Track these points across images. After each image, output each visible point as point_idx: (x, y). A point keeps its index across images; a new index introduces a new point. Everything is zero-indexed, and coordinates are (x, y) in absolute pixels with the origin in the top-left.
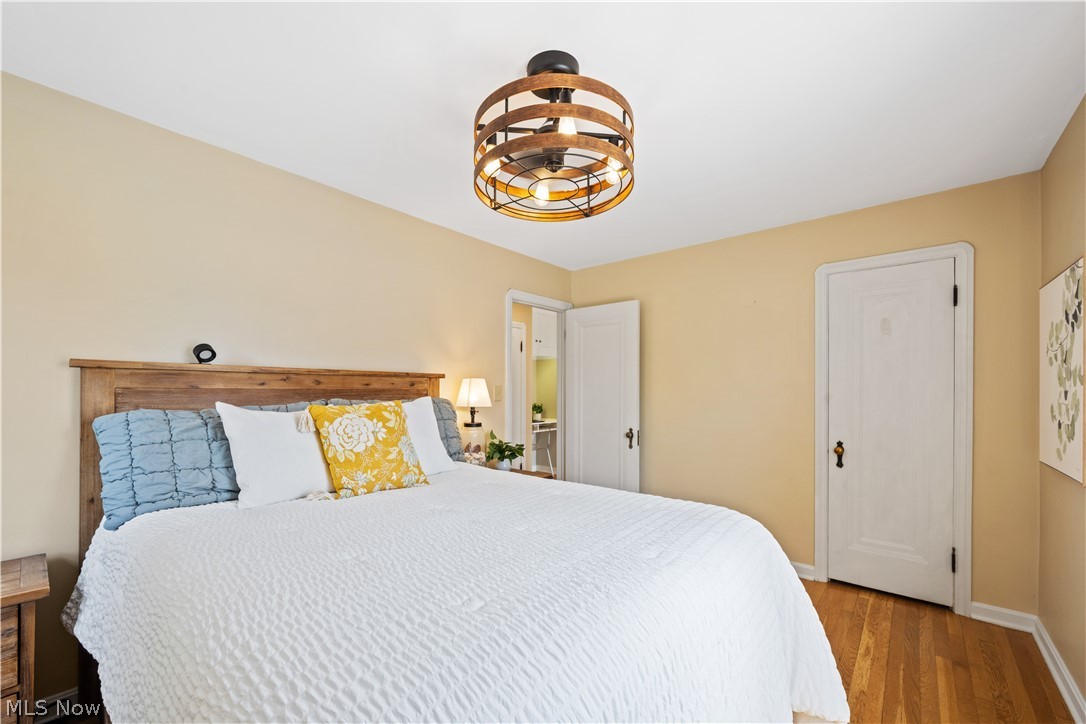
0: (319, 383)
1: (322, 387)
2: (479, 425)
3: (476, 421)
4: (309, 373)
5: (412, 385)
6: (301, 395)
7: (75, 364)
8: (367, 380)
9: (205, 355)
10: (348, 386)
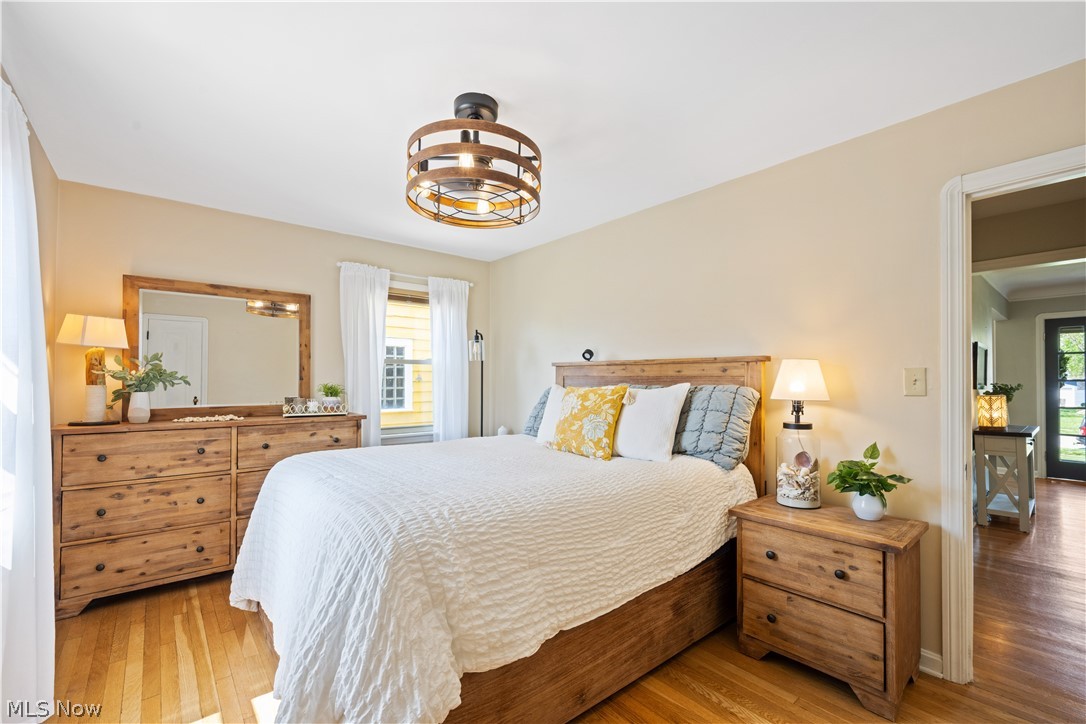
0: (644, 371)
1: (645, 374)
2: (808, 427)
3: (803, 420)
4: (636, 363)
5: (725, 370)
6: (633, 380)
7: (553, 365)
8: (678, 367)
9: (587, 356)
10: (664, 373)
